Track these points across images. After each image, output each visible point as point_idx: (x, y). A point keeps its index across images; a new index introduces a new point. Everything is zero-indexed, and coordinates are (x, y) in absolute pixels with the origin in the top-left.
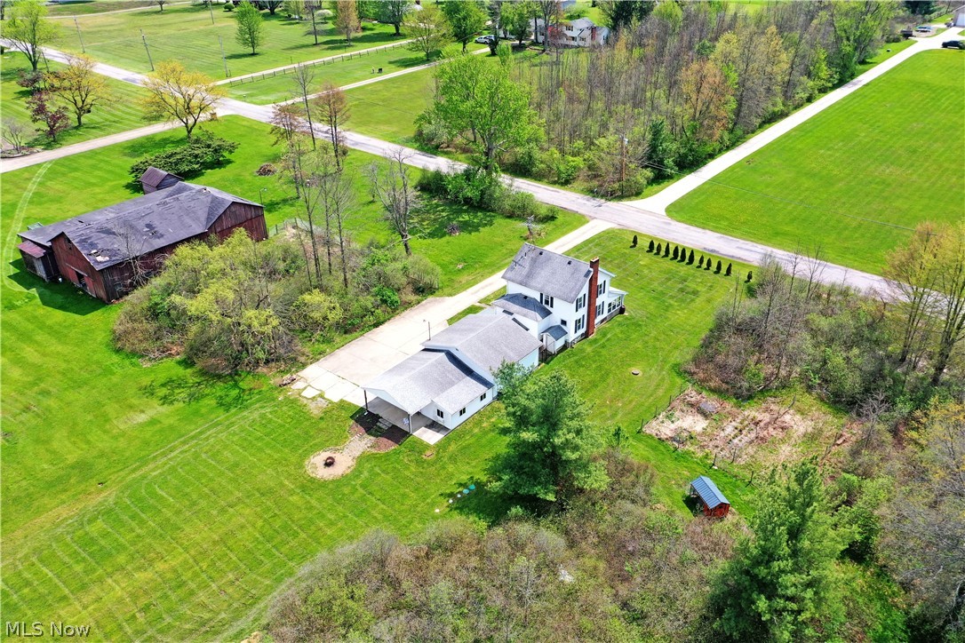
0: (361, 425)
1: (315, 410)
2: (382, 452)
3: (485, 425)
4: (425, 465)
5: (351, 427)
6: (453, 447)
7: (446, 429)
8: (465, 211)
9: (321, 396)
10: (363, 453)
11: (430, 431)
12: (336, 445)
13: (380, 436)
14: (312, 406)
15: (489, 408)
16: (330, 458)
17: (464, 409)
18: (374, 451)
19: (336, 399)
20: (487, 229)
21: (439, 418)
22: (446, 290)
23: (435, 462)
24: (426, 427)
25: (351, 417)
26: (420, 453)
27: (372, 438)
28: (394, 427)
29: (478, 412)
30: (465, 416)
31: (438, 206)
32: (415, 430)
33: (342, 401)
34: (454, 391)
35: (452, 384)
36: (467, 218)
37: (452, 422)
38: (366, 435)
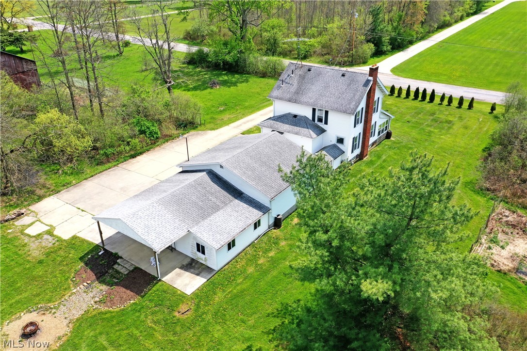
0: (92, 270)
1: (35, 251)
2: (115, 309)
3: (261, 261)
4: (178, 329)
5: (77, 273)
6: (219, 296)
7: (209, 269)
8: (224, 75)
9: (50, 233)
10: (87, 312)
11: (187, 274)
12: (50, 301)
13: (117, 284)
14: (33, 245)
15: (265, 239)
16: (32, 324)
17: (234, 241)
18: (103, 308)
19: (66, 236)
20: (244, 84)
21: (200, 254)
22: (208, 126)
23: (193, 323)
24: (181, 268)
25: (81, 259)
26: (171, 309)
27: (104, 287)
28: (137, 270)
29: (251, 245)
30: (235, 251)
31: (200, 72)
32: (165, 274)
33: (74, 238)
34: (218, 218)
35: (216, 209)
36: (226, 78)
37: (217, 260)
38: (96, 284)
